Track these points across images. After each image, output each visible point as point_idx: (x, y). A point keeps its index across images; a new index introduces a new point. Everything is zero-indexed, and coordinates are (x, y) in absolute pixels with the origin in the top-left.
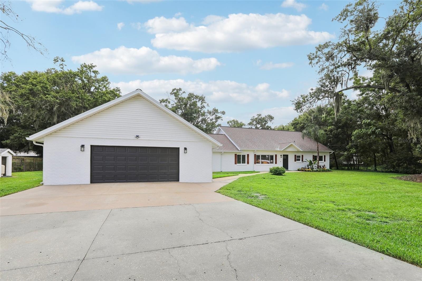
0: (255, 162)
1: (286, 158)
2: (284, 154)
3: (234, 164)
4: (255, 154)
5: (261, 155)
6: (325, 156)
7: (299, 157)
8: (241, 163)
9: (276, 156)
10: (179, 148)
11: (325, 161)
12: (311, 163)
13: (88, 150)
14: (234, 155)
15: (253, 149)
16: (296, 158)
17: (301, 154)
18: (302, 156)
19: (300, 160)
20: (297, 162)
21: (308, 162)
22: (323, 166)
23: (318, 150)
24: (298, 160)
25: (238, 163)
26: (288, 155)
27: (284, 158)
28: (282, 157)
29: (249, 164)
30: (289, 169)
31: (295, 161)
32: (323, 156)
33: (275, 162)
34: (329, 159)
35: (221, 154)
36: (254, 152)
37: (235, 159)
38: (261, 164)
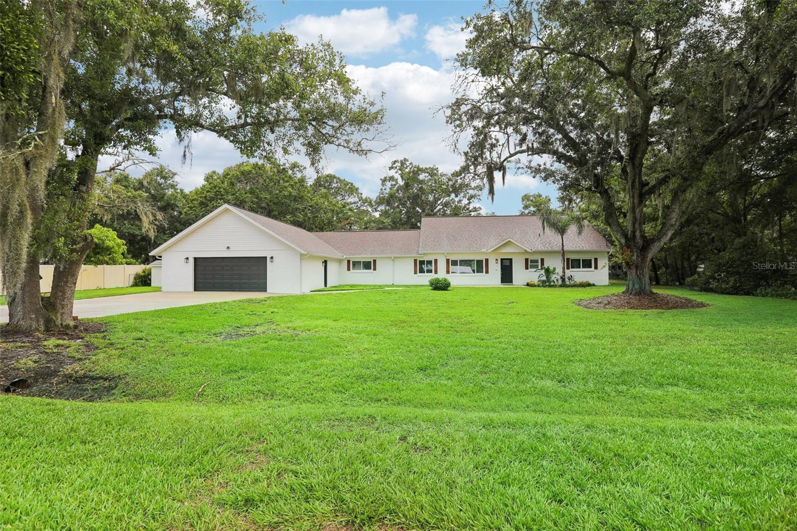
0: (447, 272)
2: (503, 258)
3: (413, 273)
4: (448, 258)
5: (460, 259)
6: (596, 260)
7: (537, 261)
8: (425, 273)
9: (487, 260)
10: (266, 257)
11: (596, 268)
12: (548, 271)
13: (191, 261)
14: (413, 261)
15: (440, 252)
16: (529, 264)
17: (538, 257)
18: (542, 260)
19: (537, 267)
20: (530, 270)
21: (543, 271)
22: (570, 278)
23: (563, 249)
24: (532, 267)
25: (420, 272)
26: (513, 259)
27: (504, 265)
28: (500, 262)
29: (437, 274)
30: (514, 282)
31: (526, 269)
32: (592, 260)
33: (486, 270)
34: (607, 265)
35: (393, 260)
36: (446, 256)
37: (414, 266)
38: (458, 274)
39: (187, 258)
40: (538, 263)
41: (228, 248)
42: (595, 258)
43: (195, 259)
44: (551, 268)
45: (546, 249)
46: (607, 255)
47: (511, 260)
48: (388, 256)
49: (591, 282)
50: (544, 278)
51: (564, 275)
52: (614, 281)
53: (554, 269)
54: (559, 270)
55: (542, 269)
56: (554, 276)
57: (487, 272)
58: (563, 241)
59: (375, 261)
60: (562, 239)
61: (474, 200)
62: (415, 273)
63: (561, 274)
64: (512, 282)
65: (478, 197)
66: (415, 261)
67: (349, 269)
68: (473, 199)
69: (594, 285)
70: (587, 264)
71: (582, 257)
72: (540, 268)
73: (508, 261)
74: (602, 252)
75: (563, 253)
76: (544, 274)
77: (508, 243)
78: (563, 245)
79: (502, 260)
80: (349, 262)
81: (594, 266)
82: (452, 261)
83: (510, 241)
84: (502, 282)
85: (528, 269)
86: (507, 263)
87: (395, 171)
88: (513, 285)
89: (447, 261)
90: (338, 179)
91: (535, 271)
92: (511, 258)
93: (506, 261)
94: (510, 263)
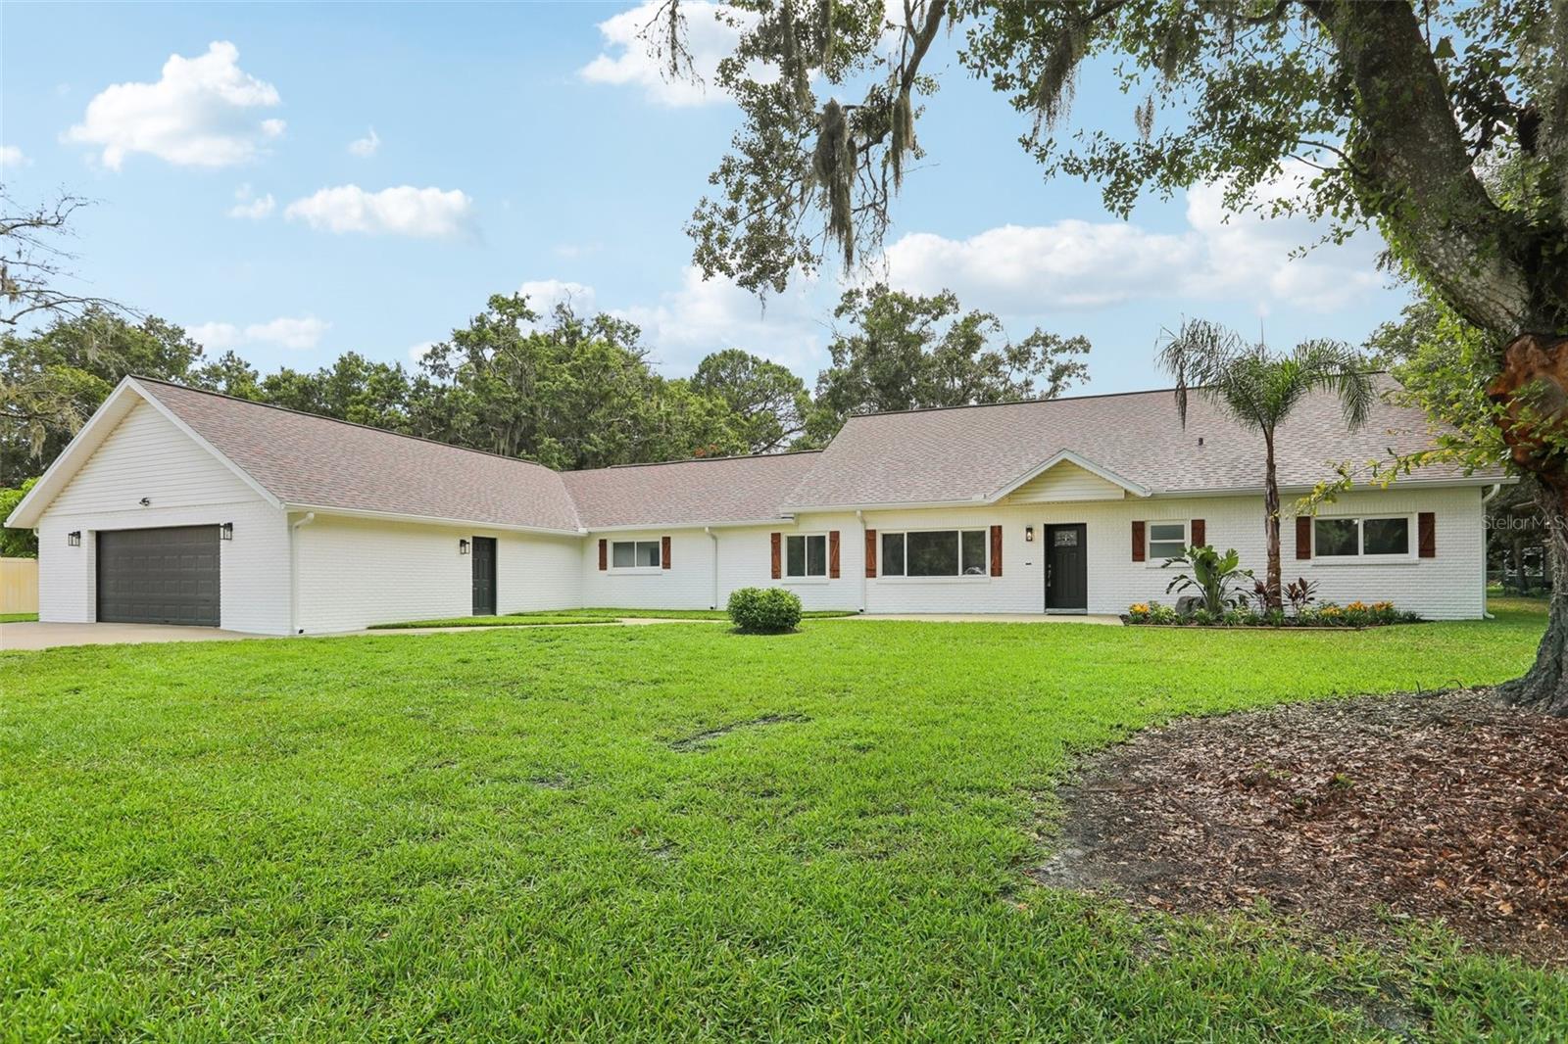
0: (867, 570)
1: (1074, 542)
2: (1052, 522)
3: (770, 576)
4: (870, 528)
5: (908, 534)
6: (1427, 521)
7: (1178, 532)
8: (804, 575)
9: (997, 532)
10: (218, 525)
11: (1428, 551)
12: (1211, 567)
13: (88, 544)
14: (770, 538)
15: (844, 507)
16: (1148, 540)
17: (1184, 518)
18: (1199, 528)
19: (1173, 551)
20: (1150, 562)
22: (1300, 591)
23: (1271, 481)
24: (1158, 551)
25: (790, 573)
26: (1085, 525)
27: (1057, 544)
28: (1039, 536)
29: (838, 577)
30: (1092, 605)
31: (1134, 560)
32: (1409, 522)
33: (993, 565)
34: (1480, 542)
35: (714, 538)
36: (864, 522)
37: (773, 555)
38: (905, 578)
39: (78, 534)
40: (1181, 536)
41: (144, 501)
42: (1422, 516)
43: (100, 536)
45: (1212, 485)
46: (1478, 502)
47: (1080, 529)
48: (696, 524)
49: (1401, 607)
50: (1195, 591)
51: (1275, 580)
52: (1512, 606)
53: (1232, 555)
57: (997, 571)
58: (1271, 452)
59: (667, 541)
60: (1270, 443)
61: (1069, 380)
62: (775, 573)
63: (1262, 575)
64: (1083, 606)
65: (1081, 372)
66: (776, 538)
67: (603, 566)
68: (1065, 378)
69: (1412, 619)
70: (1388, 537)
71: (1360, 513)
72: (1184, 553)
73: (1073, 535)
75: (1273, 495)
76: (1193, 576)
77: (1060, 470)
78: (1271, 467)
79: (1050, 530)
80: (603, 544)
81: (1420, 545)
82: (885, 536)
83: (1064, 460)
84: (1048, 605)
85: (1143, 560)
86: (1067, 539)
87: (850, 317)
88: (1086, 615)
89: (870, 536)
90: (754, 362)
91: (1163, 567)
92: (1077, 521)
93: (1063, 533)
94: (1078, 541)
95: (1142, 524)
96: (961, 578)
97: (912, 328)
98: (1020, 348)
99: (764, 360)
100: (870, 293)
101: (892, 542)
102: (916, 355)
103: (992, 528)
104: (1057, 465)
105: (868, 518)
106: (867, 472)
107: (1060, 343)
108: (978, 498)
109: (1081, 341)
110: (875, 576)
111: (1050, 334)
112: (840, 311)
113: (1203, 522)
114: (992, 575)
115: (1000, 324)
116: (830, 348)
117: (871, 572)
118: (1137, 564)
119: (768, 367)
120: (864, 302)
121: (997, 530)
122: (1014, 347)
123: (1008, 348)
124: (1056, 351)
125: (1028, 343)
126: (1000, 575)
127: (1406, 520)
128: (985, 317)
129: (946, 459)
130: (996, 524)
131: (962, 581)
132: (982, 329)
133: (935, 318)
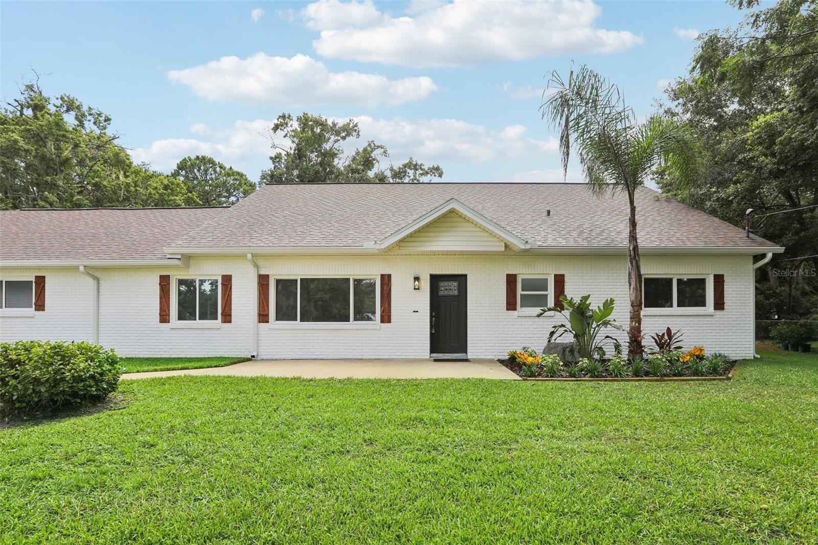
0: (260, 315)
1: (456, 293)
2: (437, 273)
3: (158, 320)
4: (263, 272)
5: (302, 280)
6: (719, 281)
7: (541, 285)
8: (195, 320)
9: (386, 280)
11: (719, 304)
12: (581, 314)
14: (158, 280)
16: (519, 292)
17: (547, 272)
18: (560, 281)
19: (540, 301)
20: (522, 311)
21: (567, 313)
22: (667, 340)
23: (634, 237)
24: (529, 301)
25: (181, 317)
26: (465, 276)
27: (441, 293)
28: (426, 285)
29: (230, 322)
30: (473, 351)
31: (508, 309)
32: (707, 280)
33: (382, 312)
34: (752, 298)
35: (97, 280)
36: (257, 266)
37: (161, 298)
38: (297, 324)
40: (545, 288)
42: (716, 277)
44: (595, 305)
45: (572, 243)
47: (462, 279)
48: (70, 262)
50: (570, 340)
51: (639, 330)
53: (605, 307)
54: (621, 314)
55: (559, 306)
56: (603, 331)
57: (386, 318)
58: (633, 209)
59: (40, 280)
60: (632, 202)
62: (164, 317)
63: (628, 325)
64: (464, 350)
66: (164, 281)
71: (676, 273)
72: (551, 303)
73: (455, 285)
74: (740, 255)
75: (635, 255)
76: (568, 325)
79: (435, 278)
81: (715, 300)
82: (278, 282)
83: (452, 211)
84: (433, 350)
85: (515, 309)
86: (451, 288)
87: (284, 133)
88: (467, 360)
89: (263, 281)
90: (221, 167)
91: (539, 316)
92: (460, 273)
93: (446, 283)
94: (459, 292)
95: (515, 276)
96: (352, 324)
97: (327, 146)
98: (400, 168)
99: (228, 167)
100: (299, 119)
101: (285, 286)
102: (330, 165)
103: (382, 276)
104: (444, 216)
105: (261, 263)
106: (268, 222)
107: (424, 170)
108: (369, 245)
109: (437, 169)
110: (267, 322)
111: (419, 163)
112: (276, 128)
113: (563, 276)
114: (382, 321)
115: (388, 152)
116: (271, 158)
117: (263, 317)
118: (511, 312)
119: (231, 173)
120: (295, 125)
121: (386, 278)
122: (396, 168)
123: (392, 169)
124: (422, 174)
125: (405, 166)
126: (389, 321)
127: (704, 280)
128: (378, 147)
129: (342, 215)
130: (386, 272)
131: (353, 327)
132: (376, 154)
133: (344, 138)
